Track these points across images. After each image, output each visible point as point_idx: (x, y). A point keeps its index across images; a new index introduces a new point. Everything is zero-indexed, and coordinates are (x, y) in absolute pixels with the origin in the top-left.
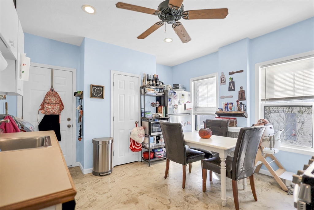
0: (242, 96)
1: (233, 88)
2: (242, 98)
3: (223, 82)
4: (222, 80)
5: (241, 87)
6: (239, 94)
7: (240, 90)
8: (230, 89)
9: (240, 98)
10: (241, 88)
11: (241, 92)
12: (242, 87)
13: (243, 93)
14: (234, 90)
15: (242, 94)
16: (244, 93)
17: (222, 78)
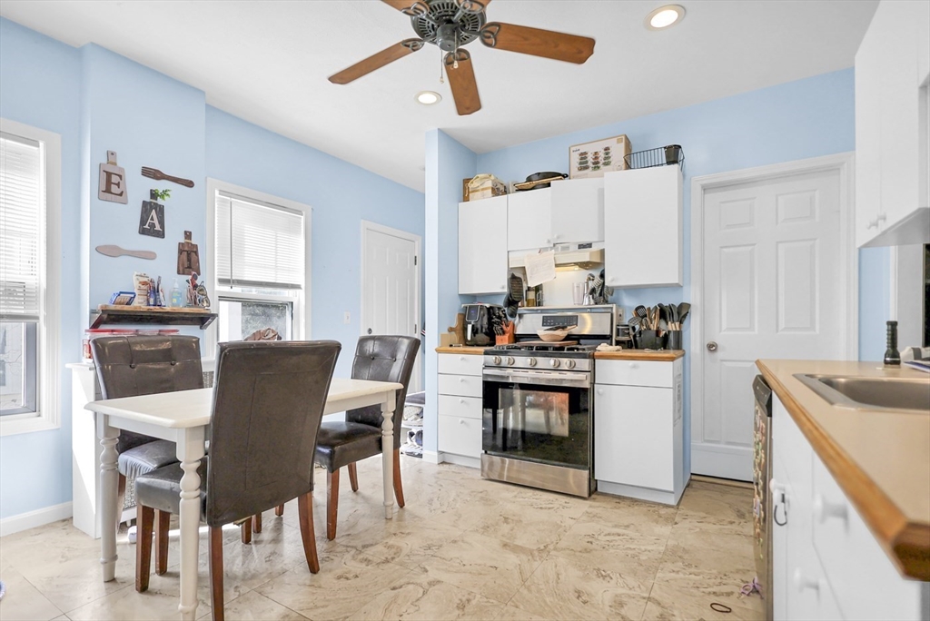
0: (189, 260)
1: (158, 227)
2: (190, 267)
3: (114, 189)
4: (109, 183)
5: (186, 232)
6: (181, 252)
7: (182, 240)
8: (147, 226)
9: (183, 265)
10: (188, 235)
11: (186, 249)
12: (190, 233)
13: (193, 254)
14: (161, 235)
15: (189, 255)
16: (196, 253)
17: (109, 175)
